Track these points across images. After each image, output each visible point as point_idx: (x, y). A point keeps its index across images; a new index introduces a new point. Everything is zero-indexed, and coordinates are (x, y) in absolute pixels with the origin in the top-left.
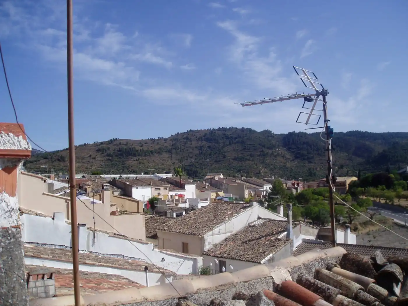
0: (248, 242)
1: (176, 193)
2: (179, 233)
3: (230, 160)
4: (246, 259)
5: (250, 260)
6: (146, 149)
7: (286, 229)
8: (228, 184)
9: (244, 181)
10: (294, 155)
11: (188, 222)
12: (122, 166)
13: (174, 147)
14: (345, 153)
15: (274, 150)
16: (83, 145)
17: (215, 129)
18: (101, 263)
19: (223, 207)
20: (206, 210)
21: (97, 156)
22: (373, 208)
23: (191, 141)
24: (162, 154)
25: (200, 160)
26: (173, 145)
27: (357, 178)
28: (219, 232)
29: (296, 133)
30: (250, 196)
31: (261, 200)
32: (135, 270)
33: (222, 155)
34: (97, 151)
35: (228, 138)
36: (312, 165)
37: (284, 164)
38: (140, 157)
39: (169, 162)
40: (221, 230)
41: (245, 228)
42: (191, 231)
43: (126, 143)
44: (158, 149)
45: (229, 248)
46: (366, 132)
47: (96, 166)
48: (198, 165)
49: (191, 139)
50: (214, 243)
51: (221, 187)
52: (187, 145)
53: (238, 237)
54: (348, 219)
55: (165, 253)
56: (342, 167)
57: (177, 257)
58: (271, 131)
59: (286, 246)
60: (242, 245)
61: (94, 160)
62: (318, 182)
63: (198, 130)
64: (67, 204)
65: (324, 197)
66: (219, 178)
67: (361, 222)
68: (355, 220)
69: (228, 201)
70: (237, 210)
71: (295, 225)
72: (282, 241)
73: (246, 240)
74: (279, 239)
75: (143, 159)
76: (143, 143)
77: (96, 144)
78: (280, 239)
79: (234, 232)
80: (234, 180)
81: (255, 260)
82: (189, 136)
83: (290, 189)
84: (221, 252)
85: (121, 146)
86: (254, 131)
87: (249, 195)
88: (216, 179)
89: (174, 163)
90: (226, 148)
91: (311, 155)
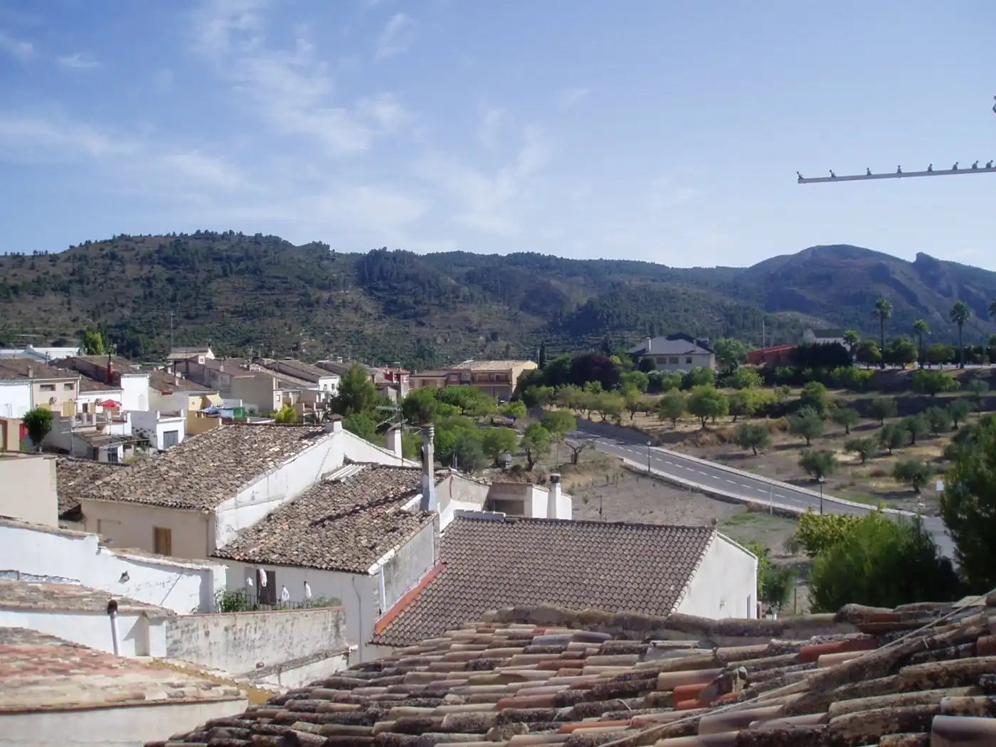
0: (326, 523)
1: (98, 397)
2: (146, 503)
3: (225, 314)
4: (328, 564)
5: (341, 568)
7: (421, 489)
8: (232, 376)
9: (270, 369)
10: (382, 306)
11: (165, 474)
13: (77, 278)
14: (501, 304)
15: (334, 293)
17: (187, 235)
19: (256, 434)
20: (211, 443)
22: (576, 433)
23: (124, 263)
24: (43, 296)
25: (146, 312)
26: (72, 274)
27: (537, 363)
28: (253, 498)
29: (389, 253)
30: (287, 405)
31: (314, 415)
32: (67, 611)
33: (204, 303)
35: (220, 259)
36: (425, 331)
37: (357, 328)
39: (64, 317)
40: (257, 493)
41: (314, 486)
42: (178, 498)
44: (33, 281)
45: (281, 537)
46: (550, 257)
48: (141, 325)
49: (122, 257)
50: (240, 528)
51: (213, 383)
52: (112, 274)
53: (298, 511)
54: (523, 460)
55: (129, 560)
56: (494, 336)
57: (160, 569)
58: (328, 247)
59: (423, 527)
60: (314, 529)
62: (446, 373)
63: (141, 236)
65: (463, 407)
66: (207, 360)
67: (553, 466)
68: (540, 462)
69: (233, 417)
70: (294, 442)
71: (440, 478)
72: (414, 518)
73: (322, 516)
74: (404, 513)
78: (408, 513)
79: (288, 498)
80: (245, 366)
81: (354, 566)
82: (115, 249)
83: (382, 389)
84: (261, 550)
86: (286, 245)
87: (284, 403)
88: (201, 363)
89: (76, 320)
90: (214, 283)
91: (420, 308)
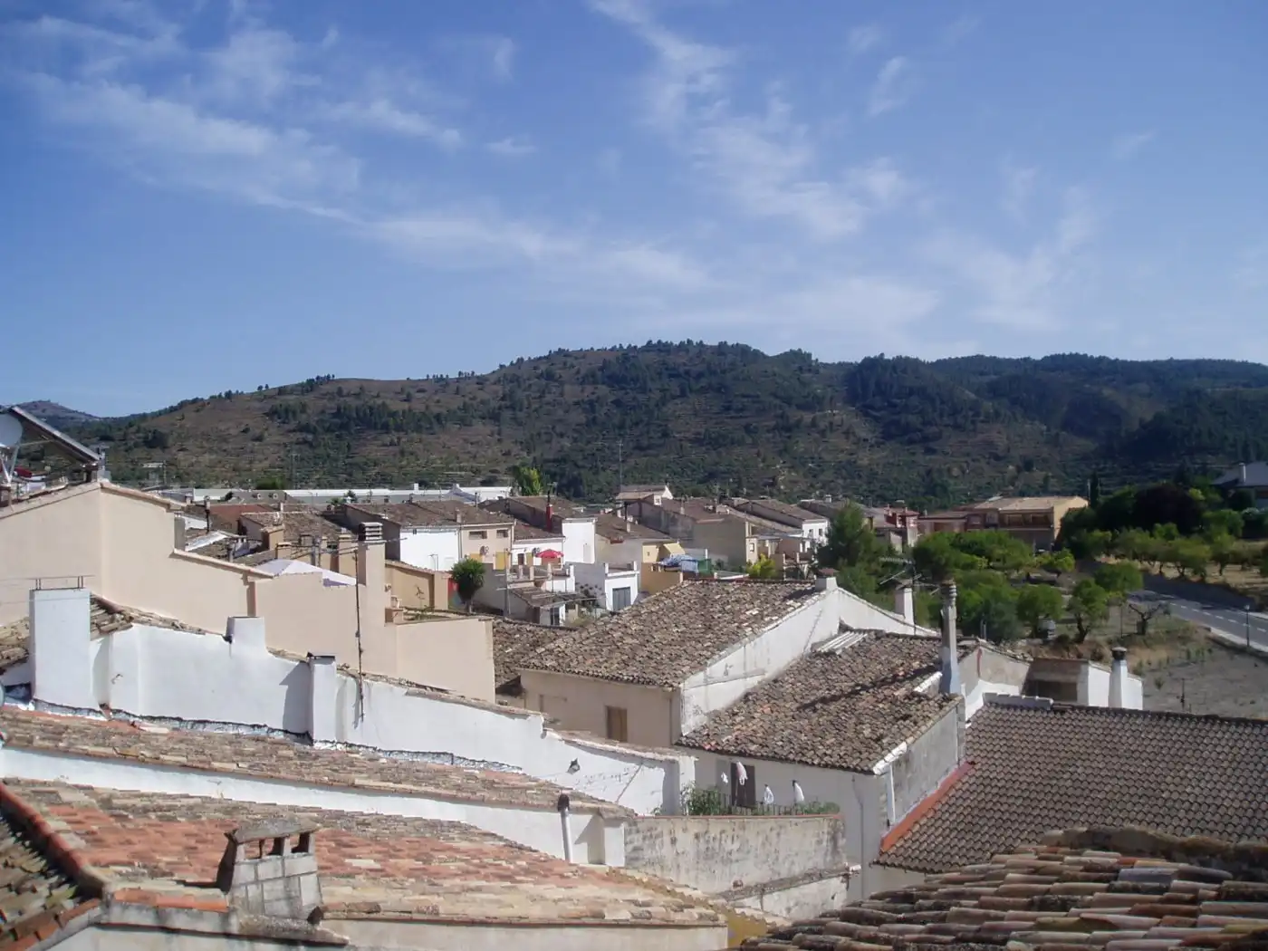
0: (818, 706)
1: (537, 546)
2: (597, 676)
3: (683, 443)
4: (822, 759)
5: (837, 765)
6: (422, 408)
7: (940, 665)
8: (695, 520)
9: (742, 511)
10: (881, 430)
11: (618, 641)
12: (347, 461)
13: (508, 403)
14: (1037, 422)
15: (818, 414)
16: (223, 395)
17: (635, 347)
18: (400, 783)
19: (728, 593)
20: (673, 603)
21: (267, 429)
22: (1144, 593)
23: (562, 384)
24: (470, 425)
25: (589, 442)
26: (504, 398)
27: (1087, 499)
28: (726, 673)
29: (889, 360)
30: (763, 556)
31: (798, 569)
32: (509, 805)
33: (659, 429)
34: (267, 414)
35: (678, 376)
36: (935, 460)
37: (849, 457)
38: (402, 434)
39: (494, 450)
40: (731, 666)
41: (801, 659)
42: (634, 671)
43: (357, 391)
44: (459, 408)
45: (761, 723)
46: (1101, 359)
47: (266, 463)
48: (585, 458)
49: (560, 377)
50: (712, 710)
51: (673, 529)
52: (548, 398)
53: (782, 690)
54: (1072, 629)
55: (579, 746)
56: (1027, 465)
57: (615, 758)
58: (809, 355)
59: (944, 716)
60: (803, 714)
61: (257, 443)
62: (966, 513)
63: (581, 350)
64: (247, 587)
65: (990, 559)
66: (665, 500)
67: (1111, 636)
68: (1094, 631)
69: (698, 571)
70: (777, 603)
71: (965, 652)
72: (931, 703)
73: (812, 698)
74: (918, 695)
75: (411, 441)
76: (412, 391)
77: (263, 395)
78: (925, 696)
79: (770, 674)
80: (711, 507)
81: (855, 763)
82: (552, 367)
83: (883, 535)
84: (737, 739)
85: (342, 399)
86: (758, 355)
87: (759, 552)
88: (656, 504)
89: (507, 454)
90: (670, 405)
91: (932, 430)
